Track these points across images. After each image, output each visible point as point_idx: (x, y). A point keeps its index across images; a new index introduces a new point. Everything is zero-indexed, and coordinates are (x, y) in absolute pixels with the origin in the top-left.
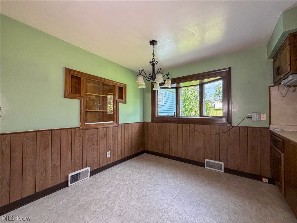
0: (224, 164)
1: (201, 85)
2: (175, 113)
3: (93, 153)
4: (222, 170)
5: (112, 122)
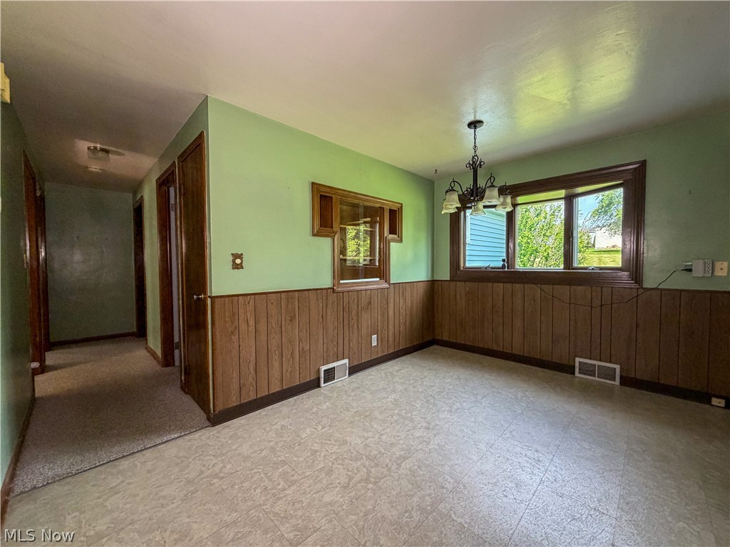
0: (621, 369)
1: (570, 200)
2: (504, 260)
3: (351, 335)
4: (615, 381)
5: (378, 279)
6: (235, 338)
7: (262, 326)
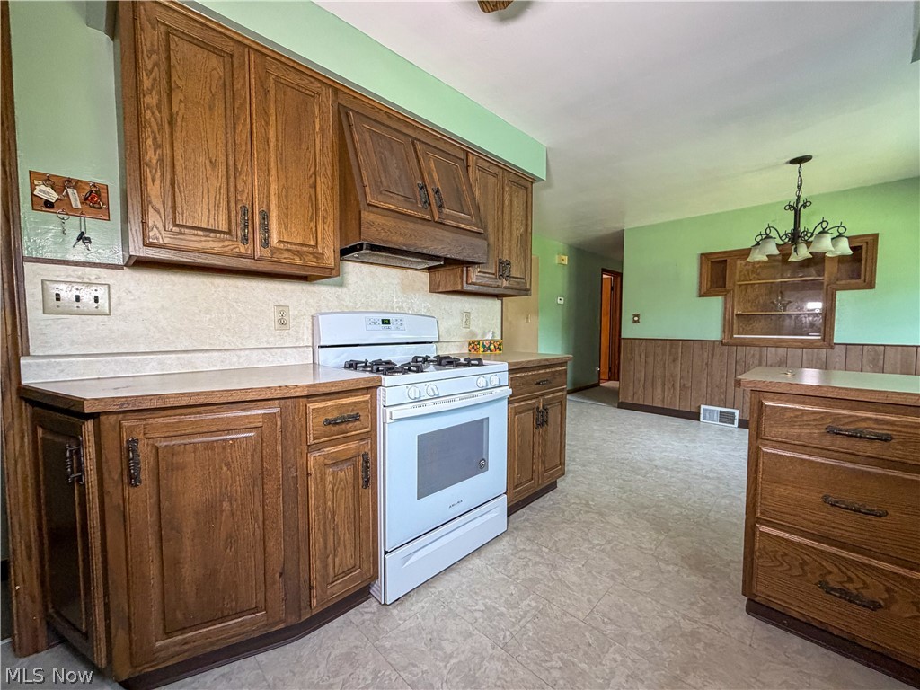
6: (632, 363)
7: (651, 360)
